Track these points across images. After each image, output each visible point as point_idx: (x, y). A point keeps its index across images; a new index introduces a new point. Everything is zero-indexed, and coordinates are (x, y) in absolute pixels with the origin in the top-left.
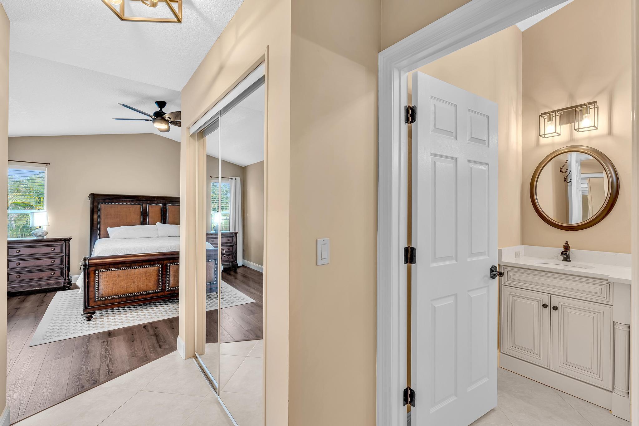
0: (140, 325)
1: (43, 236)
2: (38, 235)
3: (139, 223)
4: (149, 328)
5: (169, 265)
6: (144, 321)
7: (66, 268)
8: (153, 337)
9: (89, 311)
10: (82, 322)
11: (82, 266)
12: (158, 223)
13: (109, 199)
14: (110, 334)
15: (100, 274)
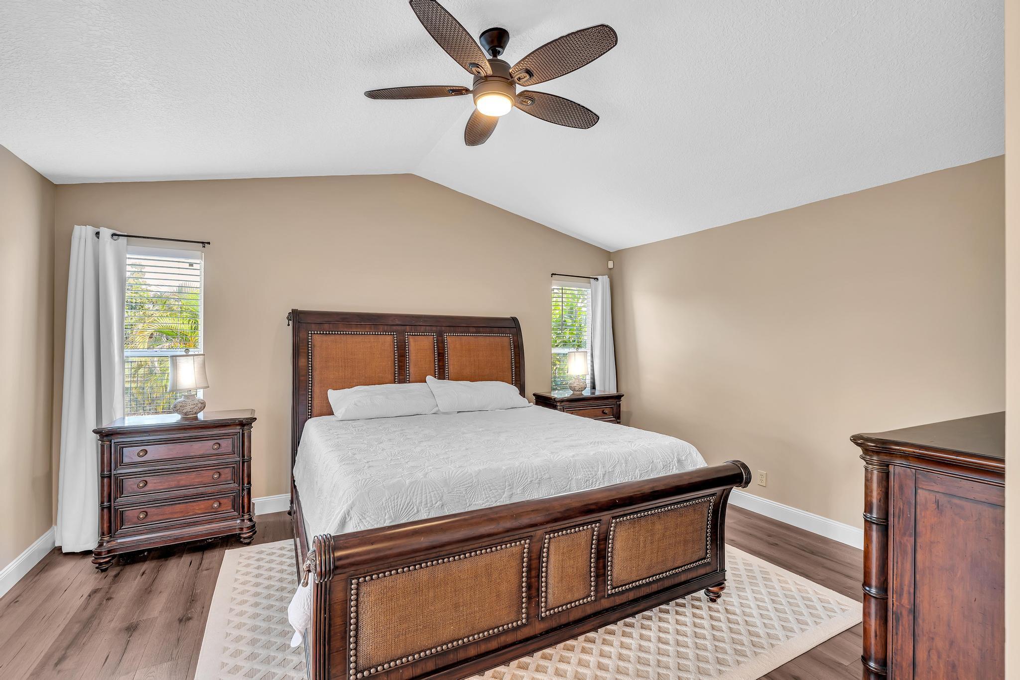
2: (185, 411)
5: (549, 538)
7: (243, 490)
12: (429, 378)
13: (329, 323)
15: (363, 589)
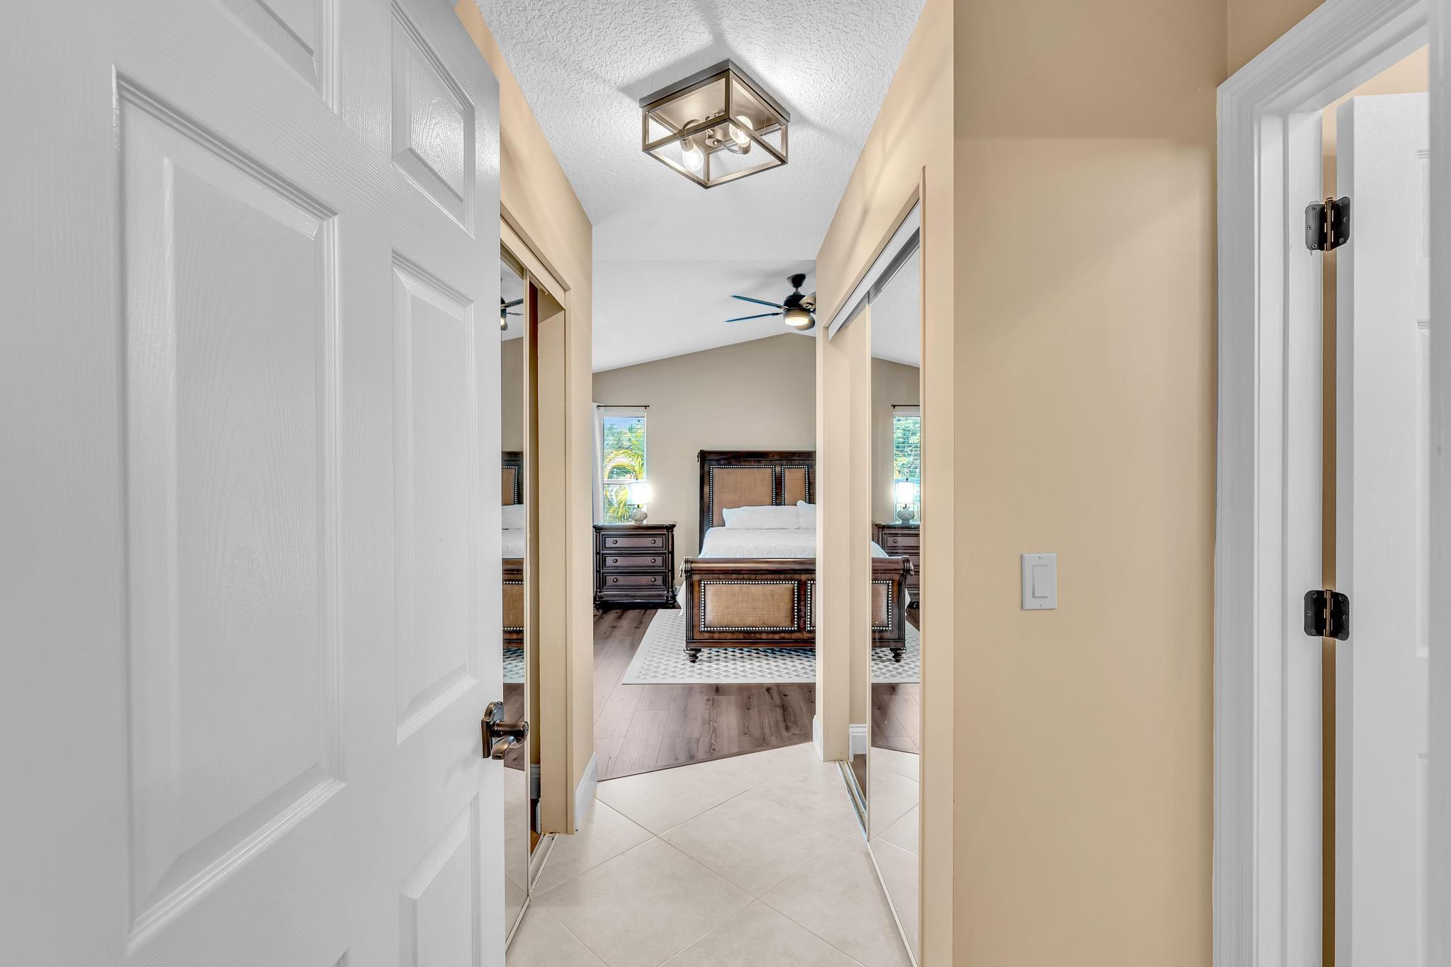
0: (760, 686)
1: (642, 521)
3: (769, 500)
4: (775, 693)
5: (811, 584)
6: (768, 680)
7: (669, 573)
8: (778, 709)
9: (693, 646)
10: (684, 662)
11: (683, 572)
12: (801, 503)
13: (724, 459)
14: (718, 689)
15: (707, 587)
